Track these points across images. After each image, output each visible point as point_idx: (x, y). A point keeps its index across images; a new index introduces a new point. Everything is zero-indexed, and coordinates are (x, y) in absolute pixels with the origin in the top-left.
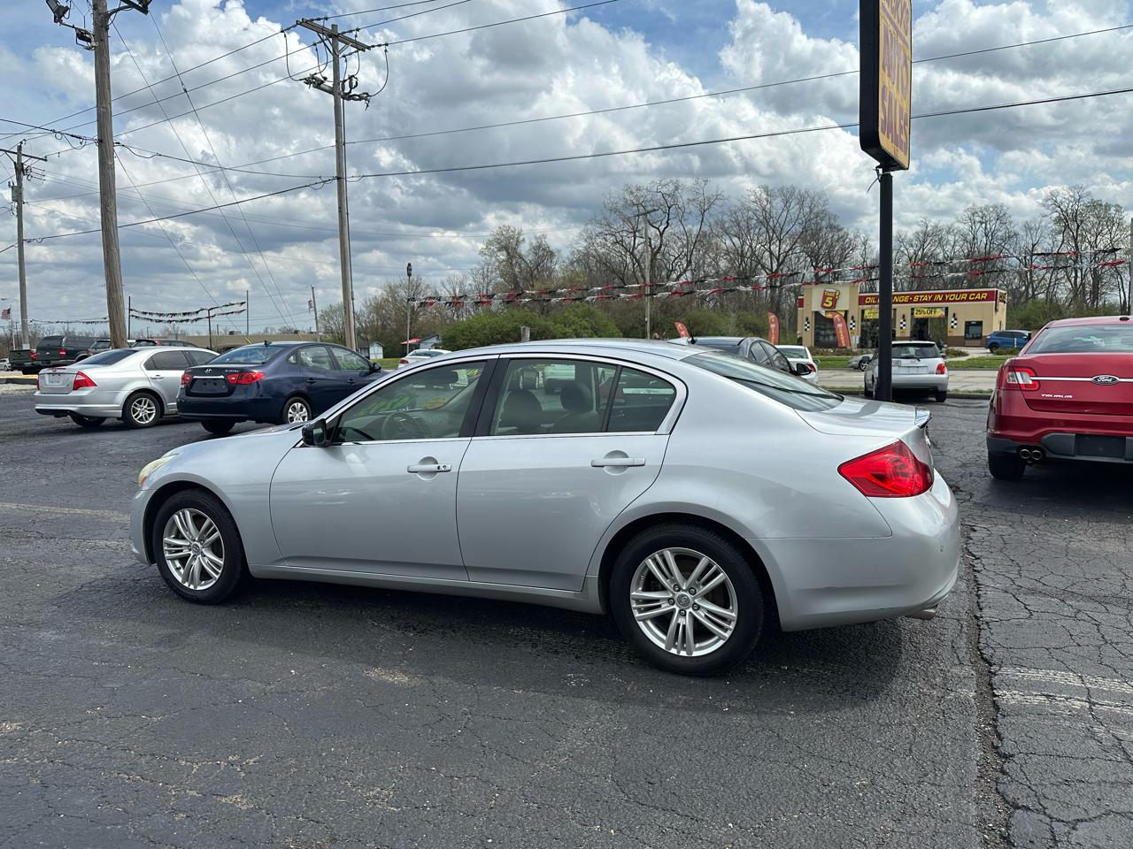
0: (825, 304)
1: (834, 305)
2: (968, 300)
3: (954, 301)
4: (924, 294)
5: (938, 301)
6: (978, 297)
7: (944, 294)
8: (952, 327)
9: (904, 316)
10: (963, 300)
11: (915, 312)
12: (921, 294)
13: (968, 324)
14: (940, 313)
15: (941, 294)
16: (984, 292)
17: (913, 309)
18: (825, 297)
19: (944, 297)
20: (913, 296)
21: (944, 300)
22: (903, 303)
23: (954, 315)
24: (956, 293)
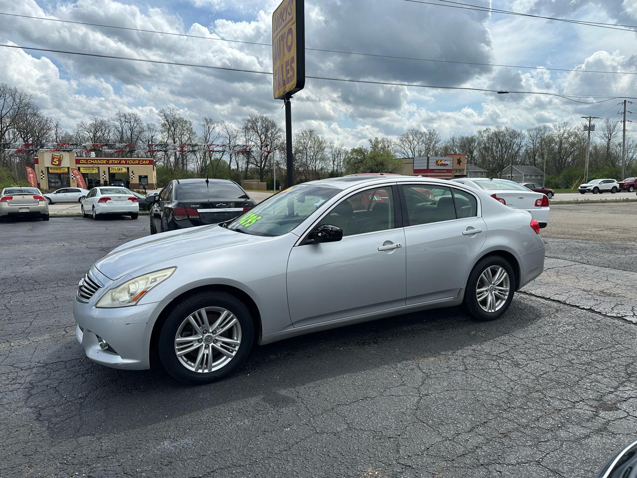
0: (53, 163)
1: (59, 164)
2: (139, 164)
3: (132, 164)
4: (115, 160)
5: (123, 164)
6: (144, 162)
7: (126, 160)
8: (132, 178)
9: (104, 172)
10: (136, 164)
11: (111, 169)
12: (114, 160)
13: (140, 177)
14: (125, 170)
15: (124, 160)
16: (147, 160)
17: (109, 168)
18: (53, 158)
19: (126, 162)
20: (108, 160)
21: (126, 163)
22: (103, 164)
23: (132, 173)
24: (132, 160)
